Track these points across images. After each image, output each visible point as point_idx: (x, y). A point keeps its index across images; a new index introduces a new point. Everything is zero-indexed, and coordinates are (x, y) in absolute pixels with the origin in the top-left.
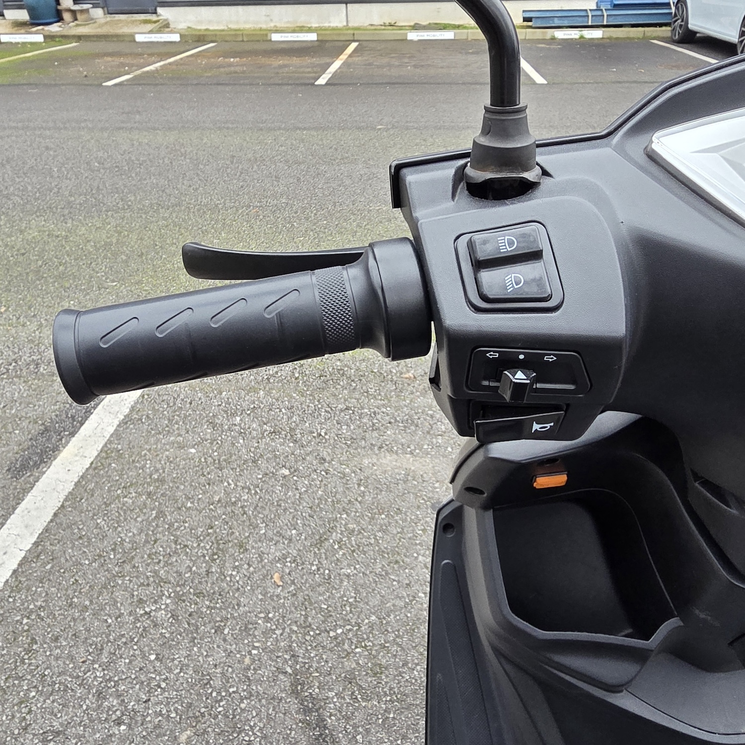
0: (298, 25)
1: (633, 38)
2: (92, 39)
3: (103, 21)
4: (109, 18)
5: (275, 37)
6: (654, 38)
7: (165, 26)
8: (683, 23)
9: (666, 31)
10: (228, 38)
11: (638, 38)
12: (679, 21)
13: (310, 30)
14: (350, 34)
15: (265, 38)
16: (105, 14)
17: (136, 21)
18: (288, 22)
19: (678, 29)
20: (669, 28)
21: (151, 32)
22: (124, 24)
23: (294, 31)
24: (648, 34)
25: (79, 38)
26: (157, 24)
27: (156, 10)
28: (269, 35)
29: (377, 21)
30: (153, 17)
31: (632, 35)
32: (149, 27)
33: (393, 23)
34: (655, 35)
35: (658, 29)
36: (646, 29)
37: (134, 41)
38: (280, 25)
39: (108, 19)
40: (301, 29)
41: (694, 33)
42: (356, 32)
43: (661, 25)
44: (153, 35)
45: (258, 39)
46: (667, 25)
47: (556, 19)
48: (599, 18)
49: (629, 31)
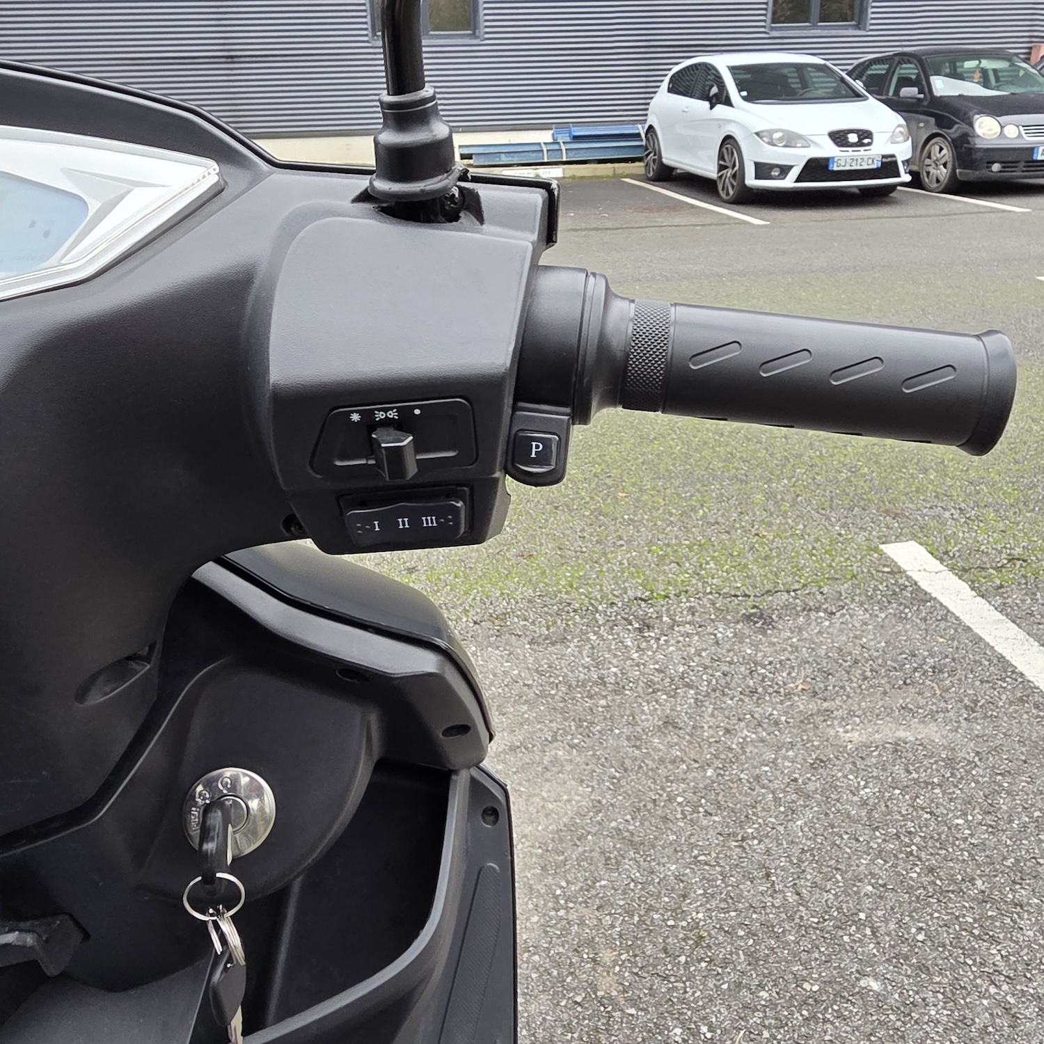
1: (601, 177)
6: (627, 176)
8: (656, 157)
9: (638, 167)
11: (608, 177)
12: (652, 155)
19: (652, 164)
20: (642, 164)
24: (620, 171)
31: (599, 173)
34: (627, 172)
35: (630, 165)
36: (616, 165)
41: (672, 169)
43: (633, 160)
46: (640, 159)
47: (503, 155)
48: (556, 153)
49: (595, 169)
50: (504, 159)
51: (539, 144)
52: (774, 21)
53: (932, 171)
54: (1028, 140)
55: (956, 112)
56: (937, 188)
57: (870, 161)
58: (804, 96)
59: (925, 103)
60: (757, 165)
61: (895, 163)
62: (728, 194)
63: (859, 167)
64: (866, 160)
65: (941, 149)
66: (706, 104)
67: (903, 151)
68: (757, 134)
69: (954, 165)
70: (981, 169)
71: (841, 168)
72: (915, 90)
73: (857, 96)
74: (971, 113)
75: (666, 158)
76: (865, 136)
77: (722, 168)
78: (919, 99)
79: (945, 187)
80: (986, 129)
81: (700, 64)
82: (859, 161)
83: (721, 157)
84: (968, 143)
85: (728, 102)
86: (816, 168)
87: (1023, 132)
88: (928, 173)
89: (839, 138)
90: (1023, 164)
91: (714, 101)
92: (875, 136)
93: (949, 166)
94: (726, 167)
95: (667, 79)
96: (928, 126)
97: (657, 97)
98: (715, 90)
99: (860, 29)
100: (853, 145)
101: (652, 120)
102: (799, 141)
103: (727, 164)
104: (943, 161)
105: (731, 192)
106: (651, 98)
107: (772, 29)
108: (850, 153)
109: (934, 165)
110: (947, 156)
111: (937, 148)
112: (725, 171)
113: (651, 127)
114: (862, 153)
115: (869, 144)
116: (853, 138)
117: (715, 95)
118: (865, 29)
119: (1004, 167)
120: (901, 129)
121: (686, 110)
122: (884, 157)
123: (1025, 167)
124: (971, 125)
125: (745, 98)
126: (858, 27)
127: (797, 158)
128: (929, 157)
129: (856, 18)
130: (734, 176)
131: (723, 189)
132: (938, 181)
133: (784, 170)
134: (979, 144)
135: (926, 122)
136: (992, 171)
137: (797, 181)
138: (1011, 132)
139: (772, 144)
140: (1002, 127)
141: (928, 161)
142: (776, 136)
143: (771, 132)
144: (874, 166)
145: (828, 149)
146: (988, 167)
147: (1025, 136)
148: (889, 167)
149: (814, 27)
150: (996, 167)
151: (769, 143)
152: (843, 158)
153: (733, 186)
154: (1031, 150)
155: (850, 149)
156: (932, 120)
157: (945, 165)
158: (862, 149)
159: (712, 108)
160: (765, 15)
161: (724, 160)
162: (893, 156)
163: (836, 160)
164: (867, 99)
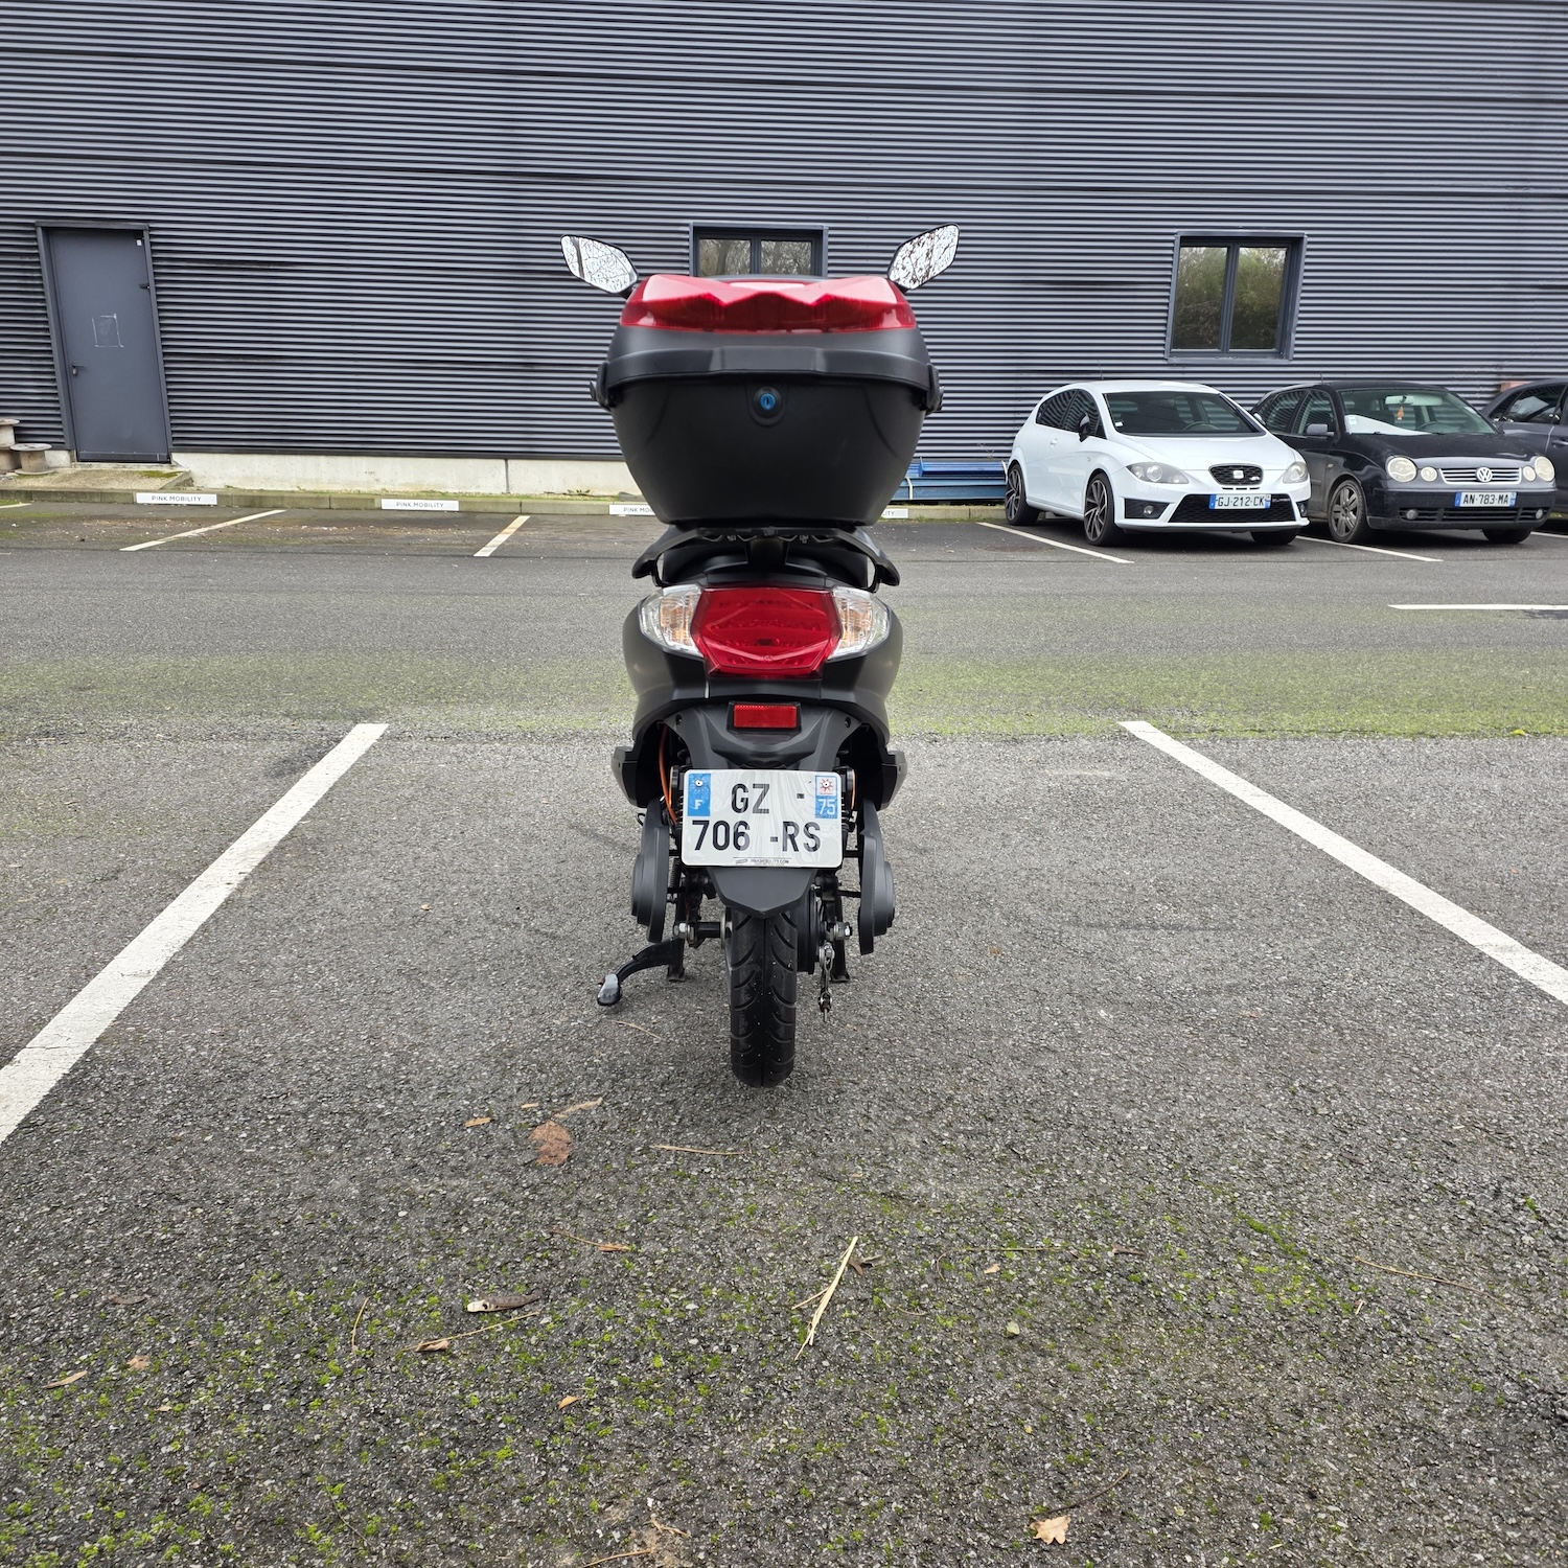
0: (424, 489)
1: (955, 520)
2: (53, 498)
3: (69, 471)
4: (80, 467)
5: (387, 504)
6: (984, 520)
7: (186, 483)
8: (1019, 497)
9: (998, 511)
10: (303, 503)
11: (962, 520)
12: (1014, 495)
13: (445, 496)
14: (515, 503)
15: (369, 505)
16: (72, 461)
17: (133, 473)
18: (406, 484)
19: (1014, 506)
20: (1003, 507)
21: (162, 489)
22: (110, 477)
23: (418, 497)
24: (977, 515)
25: (28, 495)
26: (171, 479)
27: (169, 457)
28: (376, 501)
29: (558, 487)
30: (165, 469)
31: (951, 515)
32: (158, 483)
33: (584, 491)
34: (985, 515)
35: (988, 507)
36: (972, 507)
37: (134, 503)
38: (390, 488)
39: (79, 469)
40: (430, 495)
41: (1036, 511)
42: (523, 501)
43: (992, 502)
44: (168, 495)
45: (357, 506)
46: (1001, 502)
49: (948, 511)
52: (1175, 344)
53: (1342, 518)
54: (1449, 484)
55: (1367, 451)
56: (1347, 537)
57: (1258, 501)
58: (1191, 429)
59: (1336, 441)
60: (1128, 502)
61: (1290, 503)
62: (1095, 535)
63: (1244, 507)
64: (1252, 499)
65: (1351, 493)
66: (1076, 436)
67: (1299, 490)
68: (1130, 468)
69: (1364, 511)
70: (1394, 516)
71: (1223, 507)
72: (1324, 427)
73: (1253, 430)
74: (1384, 453)
75: (1032, 499)
76: (1252, 473)
77: (1089, 506)
78: (1329, 437)
79: (1354, 536)
80: (1401, 471)
81: (1073, 391)
82: (1245, 500)
83: (1089, 493)
84: (1380, 485)
85: (1101, 434)
86: (1194, 506)
87: (1443, 476)
88: (1337, 520)
89: (1222, 473)
90: (1441, 512)
91: (1085, 431)
92: (1265, 474)
93: (1359, 512)
94: (1094, 505)
95: (1035, 410)
96: (1334, 467)
97: (1022, 430)
98: (1086, 420)
99: (1281, 357)
100: (1237, 482)
101: (1017, 454)
102: (1176, 476)
103: (1097, 501)
104: (1352, 507)
105: (1099, 533)
106: (1017, 432)
107: (1172, 354)
108: (1235, 491)
109: (1343, 512)
110: (1357, 501)
111: (1347, 492)
112: (1093, 510)
113: (1015, 463)
114: (1248, 491)
115: (1257, 482)
116: (1238, 475)
117: (1087, 424)
118: (1287, 358)
119: (1420, 514)
120: (1298, 468)
121: (1054, 442)
122: (1273, 496)
123: (1445, 514)
124: (1383, 466)
125: (1119, 430)
126: (1279, 355)
127: (1173, 494)
128: (1338, 502)
129: (1278, 343)
130: (1102, 515)
131: (1090, 530)
132: (1347, 530)
133: (1159, 507)
134: (1392, 487)
135: (1335, 463)
136: (1406, 519)
137: (1170, 521)
138: (1429, 474)
139: (1145, 478)
140: (1418, 470)
141: (1337, 507)
142: (1150, 470)
143: (1145, 466)
144: (1263, 507)
145: (1209, 486)
146: (1401, 514)
147: (1445, 480)
148: (1280, 506)
149: (1225, 353)
150: (1411, 514)
151: (1142, 478)
152: (1227, 497)
153: (1100, 526)
154: (1452, 496)
155: (1235, 487)
156: (1341, 460)
157: (1354, 511)
158: (1248, 487)
159: (1082, 440)
160: (1164, 338)
161: (1094, 499)
162: (1286, 496)
163: (1217, 498)
164: (1264, 433)
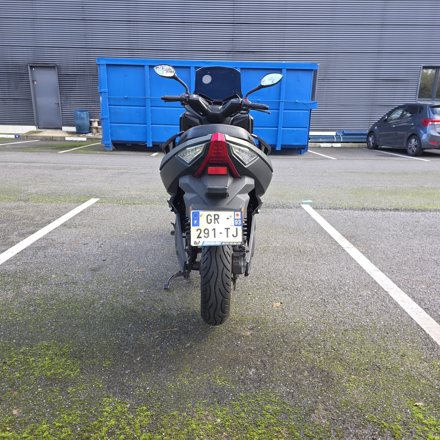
31: (354, 146)
47: (320, 139)
48: (339, 139)
50: (321, 140)
51: (333, 136)
107: (418, 100)
160: (416, 96)
